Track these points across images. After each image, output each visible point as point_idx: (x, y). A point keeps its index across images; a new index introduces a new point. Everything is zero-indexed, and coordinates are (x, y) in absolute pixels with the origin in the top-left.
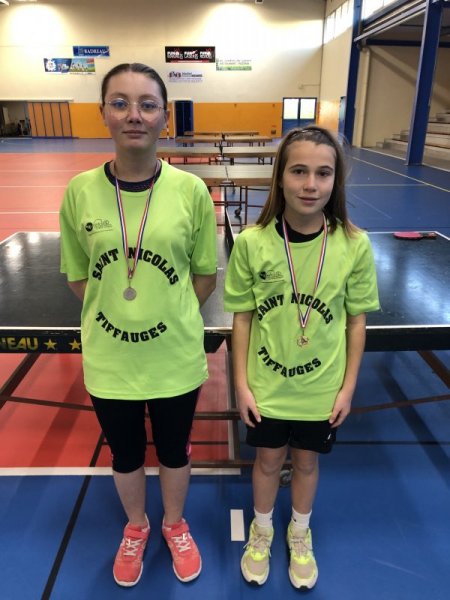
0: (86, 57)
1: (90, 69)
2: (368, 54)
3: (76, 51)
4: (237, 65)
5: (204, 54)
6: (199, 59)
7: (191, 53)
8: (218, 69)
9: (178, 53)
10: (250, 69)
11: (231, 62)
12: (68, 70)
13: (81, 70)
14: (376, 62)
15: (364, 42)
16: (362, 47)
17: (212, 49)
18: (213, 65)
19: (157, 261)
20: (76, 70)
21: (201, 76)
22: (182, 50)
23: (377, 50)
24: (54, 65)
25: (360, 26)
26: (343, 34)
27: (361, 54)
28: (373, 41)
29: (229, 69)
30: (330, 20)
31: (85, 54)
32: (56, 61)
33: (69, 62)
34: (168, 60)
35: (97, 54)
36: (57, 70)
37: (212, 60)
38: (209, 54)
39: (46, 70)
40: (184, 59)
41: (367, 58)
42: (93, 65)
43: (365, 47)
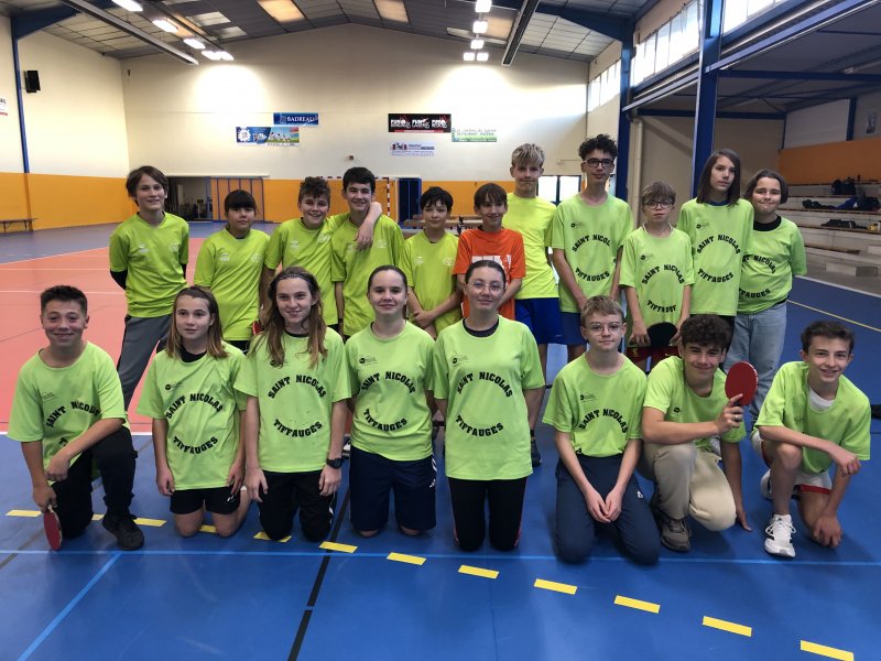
0: (289, 126)
1: (294, 139)
2: (640, 125)
3: (277, 118)
4: (478, 136)
5: (437, 122)
6: (431, 128)
7: (420, 121)
8: (454, 140)
9: (404, 122)
10: (495, 140)
11: (471, 132)
12: (265, 141)
13: (281, 141)
14: (650, 134)
15: (635, 112)
16: (632, 117)
17: (447, 117)
18: (448, 135)
19: (499, 381)
20: (275, 140)
21: (433, 148)
22: (409, 117)
23: (651, 120)
24: (249, 135)
25: (628, 94)
26: (611, 102)
27: (632, 126)
28: (644, 111)
29: (469, 140)
30: (595, 85)
31: (288, 122)
32: (251, 130)
33: (267, 131)
34: (392, 129)
35: (302, 122)
36: (251, 141)
37: (447, 129)
38: (442, 122)
39: (238, 141)
40: (412, 129)
41: (640, 130)
42: (297, 135)
43: (636, 117)
